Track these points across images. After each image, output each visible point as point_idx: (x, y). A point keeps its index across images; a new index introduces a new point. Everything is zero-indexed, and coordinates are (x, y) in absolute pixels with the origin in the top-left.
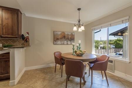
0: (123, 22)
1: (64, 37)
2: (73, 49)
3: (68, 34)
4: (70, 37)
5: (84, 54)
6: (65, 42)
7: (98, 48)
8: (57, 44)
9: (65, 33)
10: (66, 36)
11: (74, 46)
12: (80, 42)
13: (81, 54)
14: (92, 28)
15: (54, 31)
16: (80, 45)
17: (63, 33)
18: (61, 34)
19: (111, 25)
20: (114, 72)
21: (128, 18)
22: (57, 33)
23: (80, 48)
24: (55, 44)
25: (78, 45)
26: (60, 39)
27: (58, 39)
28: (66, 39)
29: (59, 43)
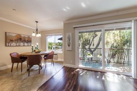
0: (60, 35)
1: (19, 39)
2: (32, 49)
3: (25, 37)
4: (27, 39)
5: (41, 51)
6: (22, 44)
7: (52, 49)
8: (11, 46)
9: (21, 36)
10: (22, 38)
11: (33, 47)
12: (37, 44)
13: (38, 52)
14: (46, 35)
15: (6, 33)
16: (37, 46)
17: (19, 35)
18: (16, 36)
19: (56, 35)
20: (57, 60)
21: (62, 33)
22: (10, 34)
23: (37, 48)
24: (8, 46)
25: (36, 46)
26: (15, 40)
27: (12, 41)
28: (22, 41)
29: (14, 45)
